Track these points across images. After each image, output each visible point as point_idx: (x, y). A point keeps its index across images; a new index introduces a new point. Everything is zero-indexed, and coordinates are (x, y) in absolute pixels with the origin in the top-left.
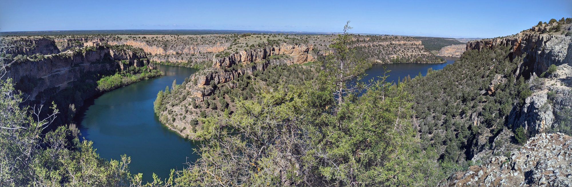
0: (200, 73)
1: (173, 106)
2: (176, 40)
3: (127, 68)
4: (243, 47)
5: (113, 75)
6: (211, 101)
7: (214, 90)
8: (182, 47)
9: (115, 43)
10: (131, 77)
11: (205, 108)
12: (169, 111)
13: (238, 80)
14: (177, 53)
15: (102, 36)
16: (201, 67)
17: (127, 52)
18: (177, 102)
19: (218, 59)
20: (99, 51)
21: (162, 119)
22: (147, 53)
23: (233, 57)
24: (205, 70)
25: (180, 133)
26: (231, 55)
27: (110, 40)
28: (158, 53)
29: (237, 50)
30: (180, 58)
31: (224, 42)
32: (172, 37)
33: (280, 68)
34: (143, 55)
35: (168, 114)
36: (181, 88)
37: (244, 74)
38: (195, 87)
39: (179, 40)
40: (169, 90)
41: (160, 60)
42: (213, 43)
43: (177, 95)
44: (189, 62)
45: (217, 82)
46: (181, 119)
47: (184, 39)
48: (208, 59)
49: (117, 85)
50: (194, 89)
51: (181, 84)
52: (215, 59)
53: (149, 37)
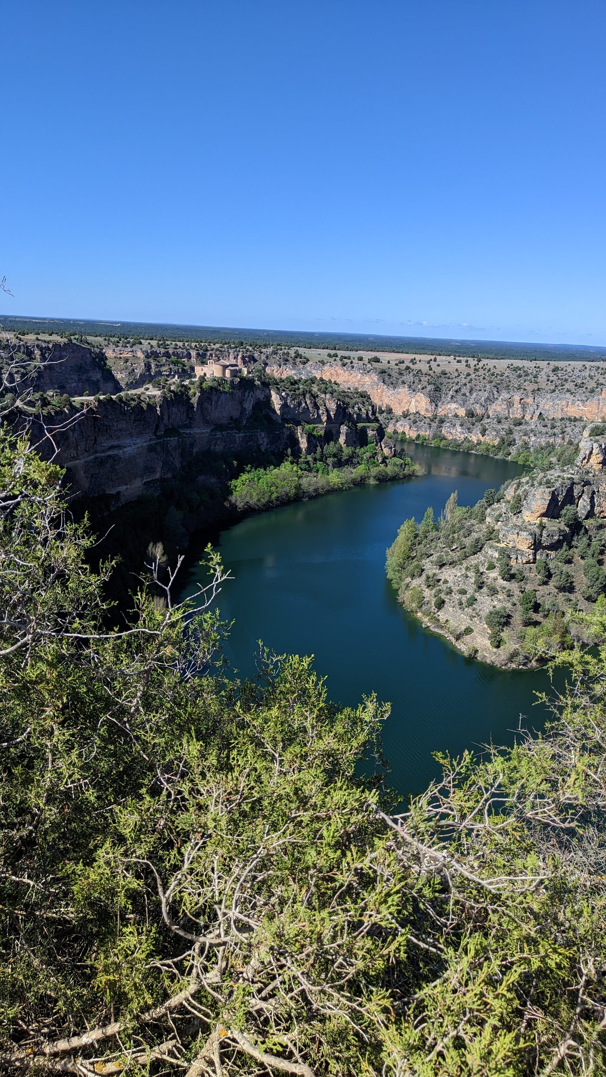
0: (533, 479)
1: (442, 566)
2: (471, 371)
3: (319, 449)
5: (277, 465)
6: (557, 567)
7: (573, 536)
8: (486, 394)
9: (288, 372)
10: (328, 474)
11: (538, 582)
12: (428, 577)
14: (471, 414)
15: (251, 348)
16: (539, 463)
17: (319, 402)
18: (455, 556)
19: (597, 441)
20: (238, 393)
21: (405, 597)
22: (380, 409)
24: (552, 472)
25: (453, 640)
27: (273, 360)
28: (413, 410)
30: (477, 429)
32: (459, 361)
34: (367, 413)
35: (424, 587)
36: (470, 517)
38: (515, 518)
39: (481, 372)
40: (435, 520)
41: (417, 431)
42: (589, 390)
43: (456, 535)
44: (504, 443)
45: (585, 512)
46: (461, 604)
47: (495, 370)
48: (563, 439)
49: (287, 494)
50: (510, 525)
51: (472, 506)
52: (589, 439)
53: (388, 359)
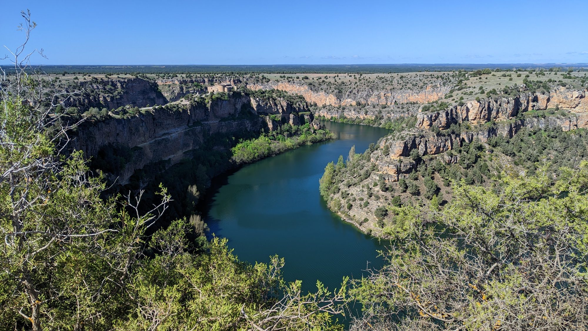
0: (394, 136)
1: (349, 186)
2: (357, 81)
3: (279, 128)
4: (474, 93)
5: (257, 138)
6: (410, 182)
7: (417, 165)
8: (366, 93)
9: (259, 87)
10: (285, 141)
11: (401, 191)
12: (342, 193)
13: (460, 151)
14: (359, 104)
15: (238, 75)
16: (396, 127)
17: (277, 102)
18: (356, 180)
19: (426, 114)
20: (233, 100)
21: (331, 204)
22: (310, 104)
23: (454, 111)
24: (404, 132)
25: (358, 226)
26: (451, 107)
27: (250, 81)
28: (328, 104)
29: (462, 98)
30: (363, 112)
31: (438, 86)
32: (350, 76)
33: (545, 135)
34: (304, 107)
35: (341, 198)
36: (362, 159)
37: (471, 141)
38: (386, 158)
39: (362, 81)
40: (344, 162)
41: (331, 115)
42: (420, 87)
43: (355, 169)
44: (377, 118)
45: (423, 152)
46: (361, 206)
47: (370, 80)
48: (408, 114)
49: (263, 153)
50: (384, 162)
51: (363, 153)
52: (421, 113)
53: (312, 77)
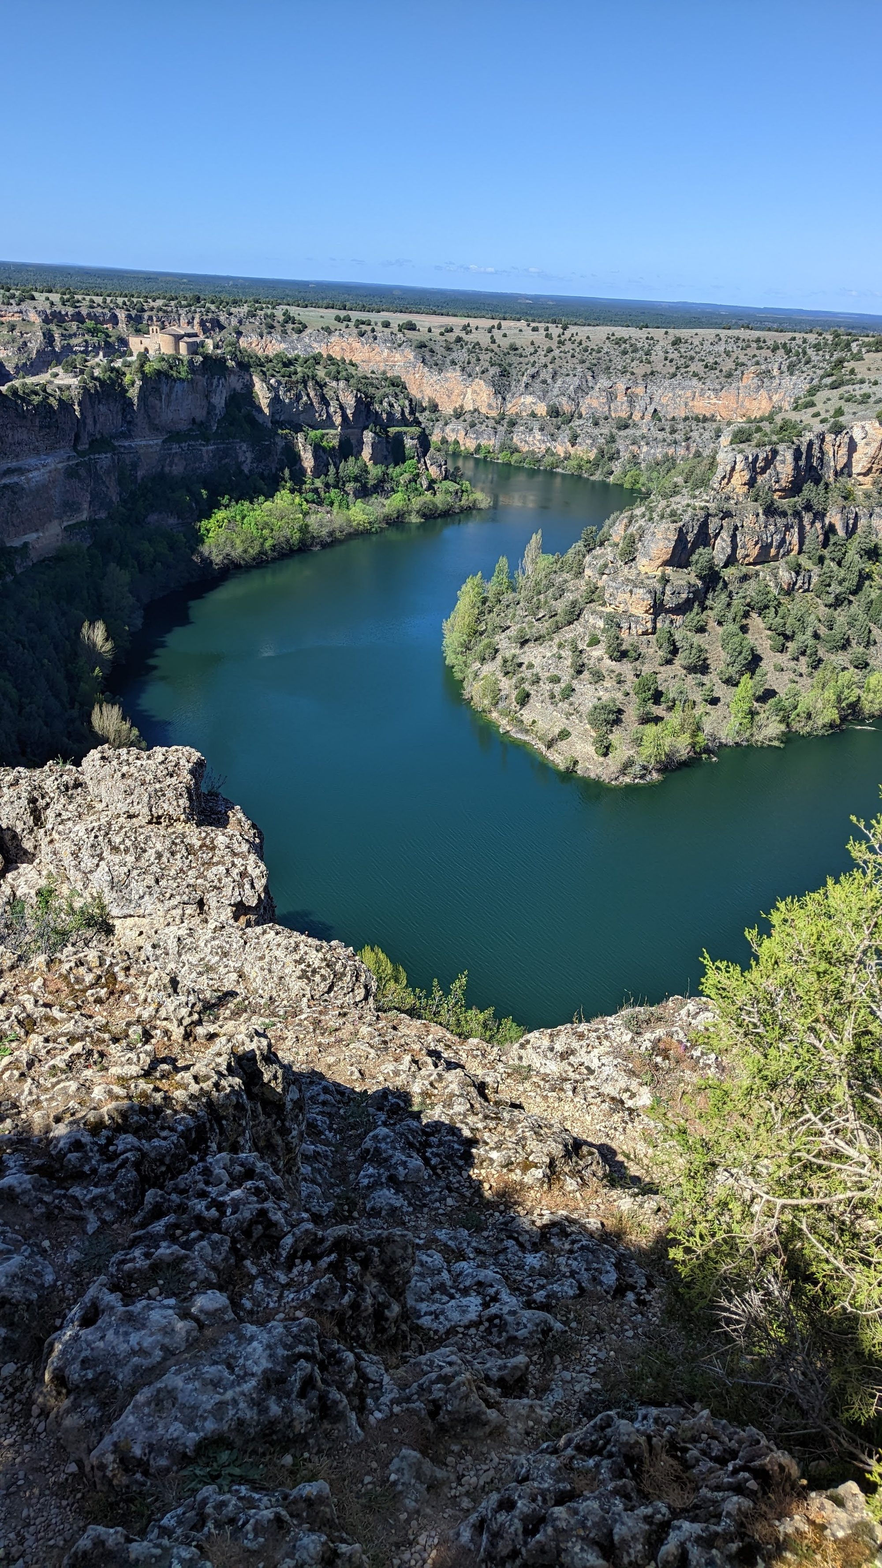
0: (651, 510)
1: (524, 643)
2: (554, 344)
3: (332, 469)
4: (872, 400)
5: (270, 496)
6: (685, 638)
7: (707, 592)
8: (576, 381)
9: (274, 346)
10: (348, 508)
11: (659, 660)
12: (505, 661)
13: (821, 560)
14: (554, 412)
15: (213, 307)
16: (656, 485)
17: (329, 394)
18: (543, 627)
19: (741, 451)
20: (202, 380)
21: (474, 691)
22: (421, 404)
23: (816, 447)
24: (677, 498)
25: (543, 748)
26: (808, 436)
27: (250, 327)
28: (469, 407)
29: (839, 412)
30: (564, 435)
31: (775, 372)
32: (535, 329)
34: (402, 412)
35: (500, 675)
36: (562, 569)
37: (851, 532)
38: (626, 569)
39: (568, 346)
40: (511, 576)
41: (477, 439)
42: (724, 373)
43: (542, 597)
44: (603, 456)
45: (723, 558)
46: (553, 697)
47: (588, 344)
48: (688, 448)
49: (288, 541)
50: (620, 580)
51: (564, 552)
52: (730, 448)
53: (428, 325)
